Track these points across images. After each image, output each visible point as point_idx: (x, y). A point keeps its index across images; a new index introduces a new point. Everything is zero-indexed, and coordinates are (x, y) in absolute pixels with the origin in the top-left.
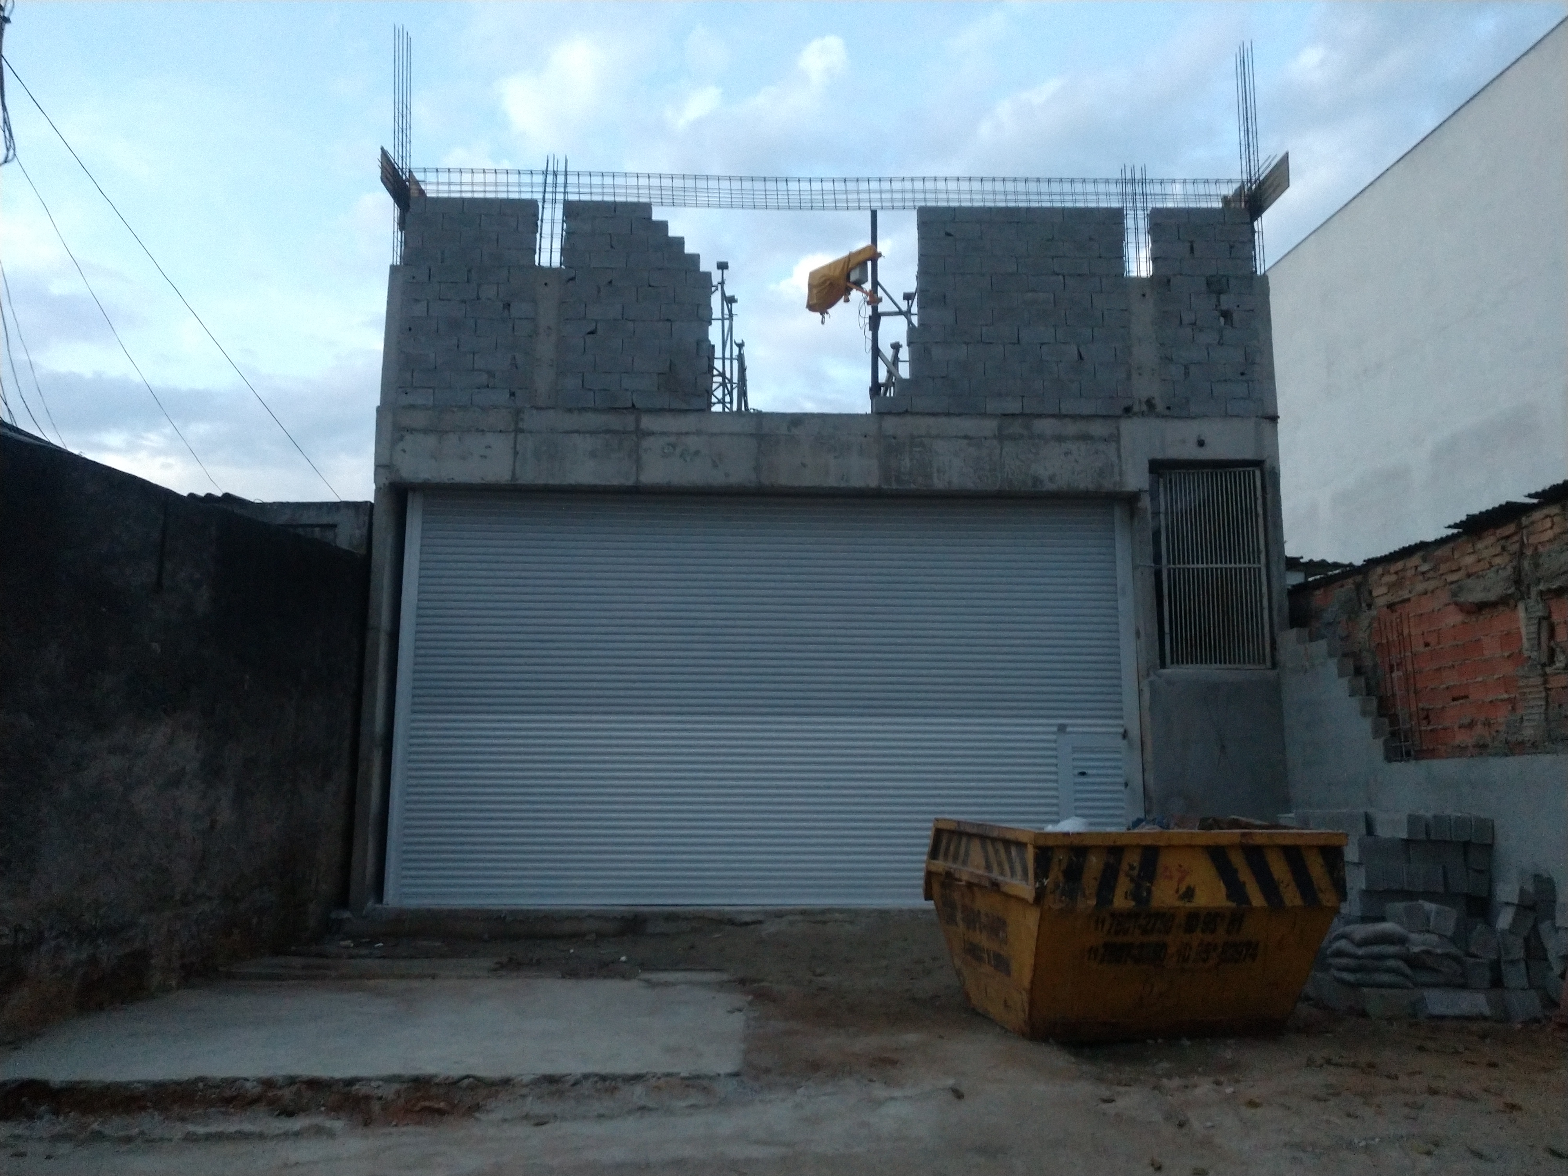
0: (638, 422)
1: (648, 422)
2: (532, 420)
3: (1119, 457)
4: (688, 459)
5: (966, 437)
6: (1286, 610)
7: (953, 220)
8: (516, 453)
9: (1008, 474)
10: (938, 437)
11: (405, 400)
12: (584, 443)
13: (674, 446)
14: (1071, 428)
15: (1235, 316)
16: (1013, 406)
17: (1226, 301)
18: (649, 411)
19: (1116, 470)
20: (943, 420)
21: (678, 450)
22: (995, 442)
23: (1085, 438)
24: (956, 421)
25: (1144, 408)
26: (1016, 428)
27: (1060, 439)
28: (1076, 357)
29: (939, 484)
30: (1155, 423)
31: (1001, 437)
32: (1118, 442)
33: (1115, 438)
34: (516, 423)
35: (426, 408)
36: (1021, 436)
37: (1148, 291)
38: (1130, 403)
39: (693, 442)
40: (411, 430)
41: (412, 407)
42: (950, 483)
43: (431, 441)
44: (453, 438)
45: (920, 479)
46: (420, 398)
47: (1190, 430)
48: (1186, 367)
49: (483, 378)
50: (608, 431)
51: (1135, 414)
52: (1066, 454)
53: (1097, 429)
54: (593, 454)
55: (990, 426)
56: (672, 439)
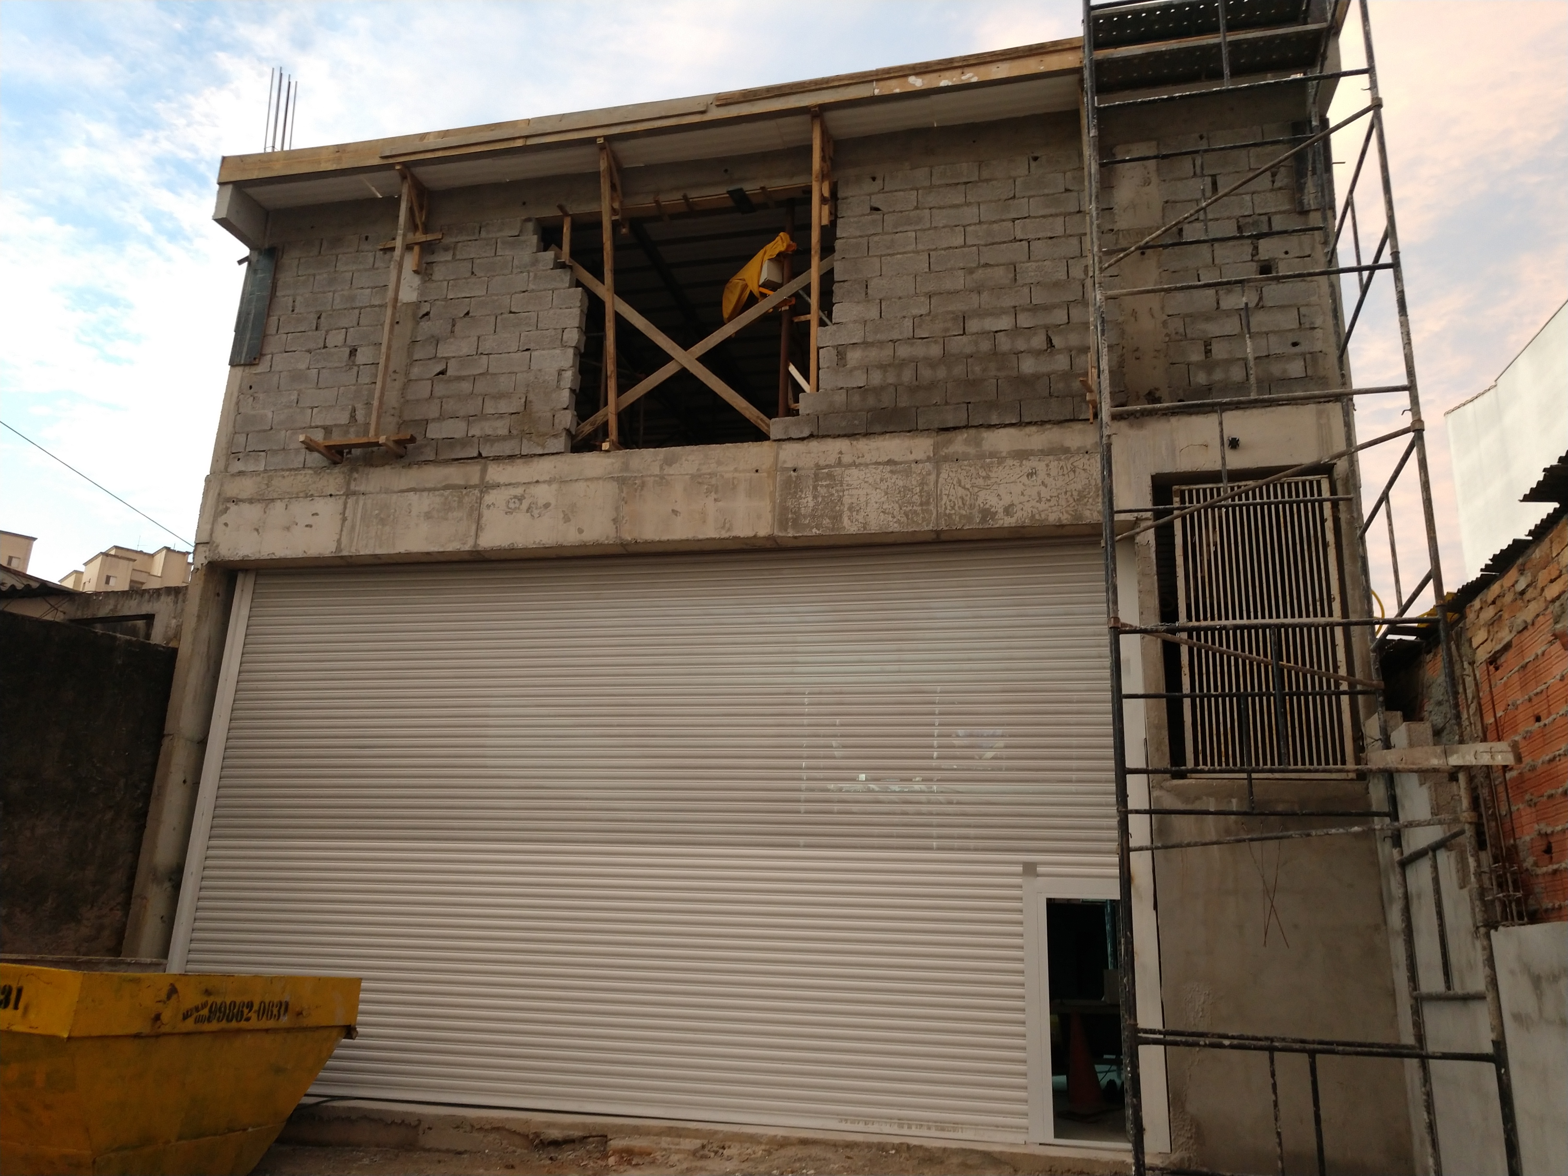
0: (483, 473)
1: (494, 473)
2: (367, 478)
4: (536, 514)
5: (889, 463)
7: (881, 191)
8: (345, 519)
9: (946, 508)
10: (852, 464)
11: (235, 467)
12: (420, 503)
13: (521, 499)
14: (1037, 439)
15: (1282, 267)
16: (957, 418)
17: (1269, 248)
18: (497, 459)
20: (862, 441)
21: (525, 505)
22: (929, 466)
23: (1057, 451)
24: (879, 442)
26: (959, 444)
27: (1022, 455)
28: (1044, 344)
29: (850, 527)
30: (1162, 424)
31: (937, 460)
34: (349, 483)
35: (254, 474)
36: (966, 457)
38: (1123, 398)
39: (543, 493)
40: (235, 501)
41: (241, 474)
42: (865, 525)
43: (254, 511)
44: (279, 506)
45: (826, 521)
46: (253, 462)
47: (1215, 428)
48: (1207, 345)
50: (448, 487)
52: (1030, 475)
53: (1075, 437)
54: (428, 516)
55: (923, 445)
56: (519, 491)
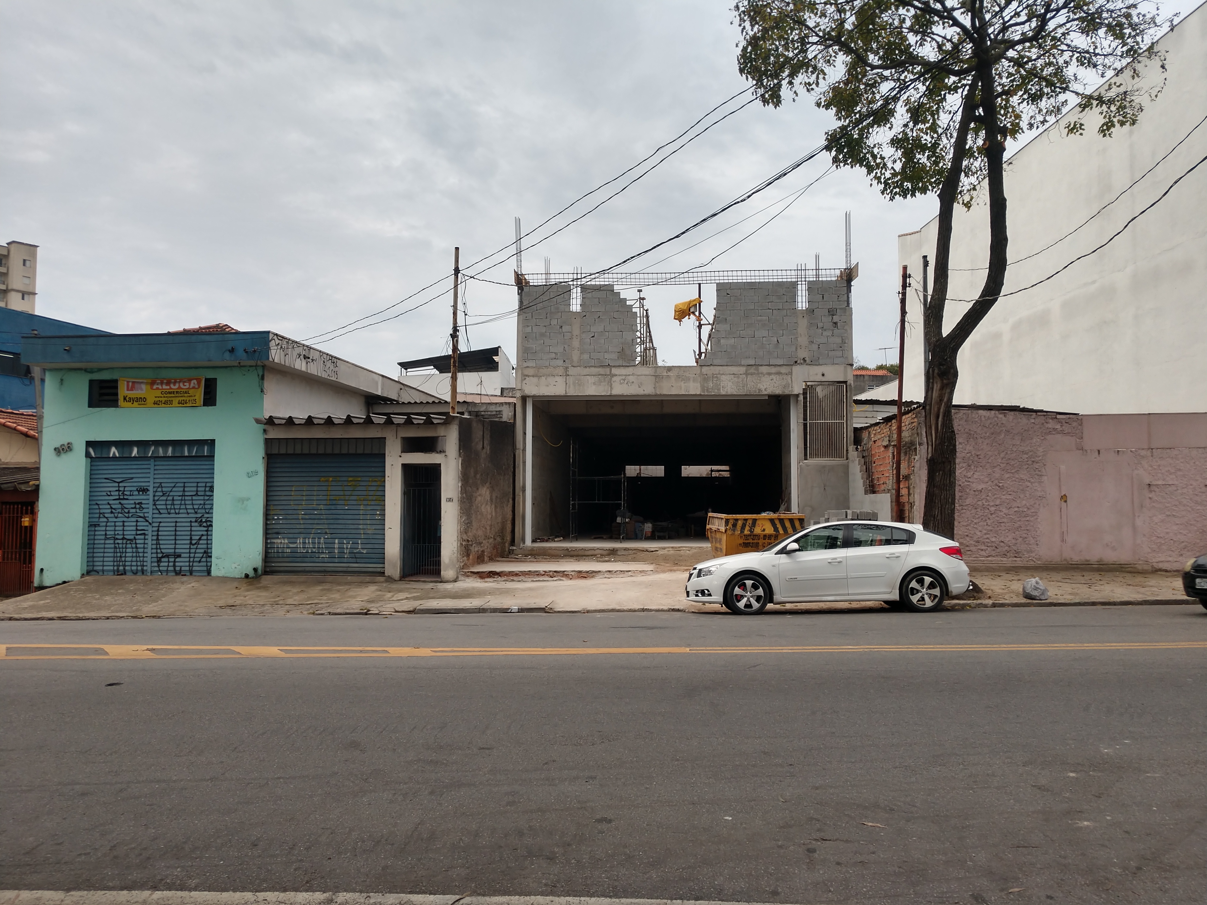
0: (611, 371)
1: (614, 371)
2: (572, 371)
3: (792, 380)
4: (629, 384)
5: (733, 374)
6: (853, 438)
7: (730, 289)
8: (566, 384)
9: (749, 388)
10: (723, 374)
11: (525, 365)
12: (591, 380)
13: (624, 380)
14: (773, 370)
15: (839, 324)
16: (752, 362)
17: (836, 319)
18: (614, 366)
19: (790, 386)
20: (725, 367)
21: (626, 382)
22: (744, 376)
23: (779, 373)
24: (730, 368)
25: (802, 361)
26: (752, 370)
27: (769, 374)
28: (776, 342)
29: (723, 392)
30: (805, 368)
31: (746, 374)
32: (792, 375)
33: (791, 373)
34: (566, 372)
35: (532, 367)
36: (754, 373)
37: (805, 315)
38: (796, 360)
39: (631, 379)
40: (528, 376)
41: (528, 367)
42: (727, 392)
43: (535, 380)
44: (543, 378)
45: (716, 391)
46: (531, 364)
47: (819, 370)
48: (819, 345)
49: (553, 355)
50: (600, 375)
51: (798, 364)
52: (771, 380)
53: (783, 370)
54: (594, 384)
55: (743, 370)
56: (624, 377)
